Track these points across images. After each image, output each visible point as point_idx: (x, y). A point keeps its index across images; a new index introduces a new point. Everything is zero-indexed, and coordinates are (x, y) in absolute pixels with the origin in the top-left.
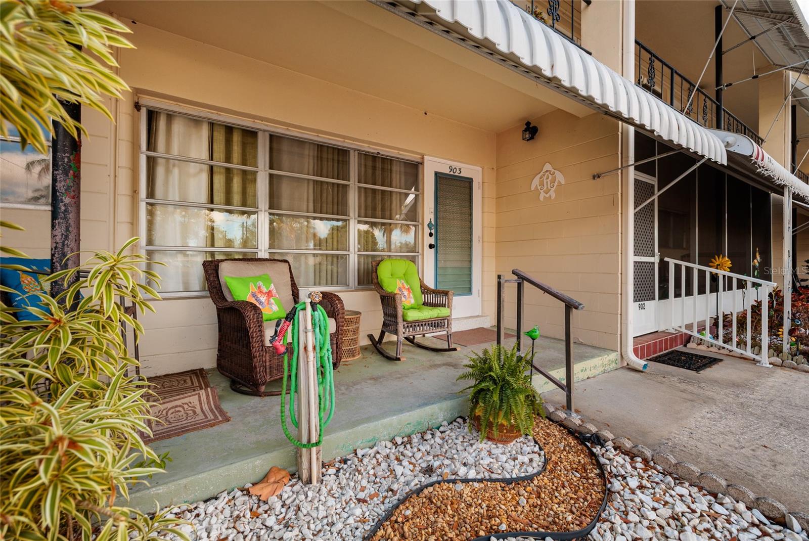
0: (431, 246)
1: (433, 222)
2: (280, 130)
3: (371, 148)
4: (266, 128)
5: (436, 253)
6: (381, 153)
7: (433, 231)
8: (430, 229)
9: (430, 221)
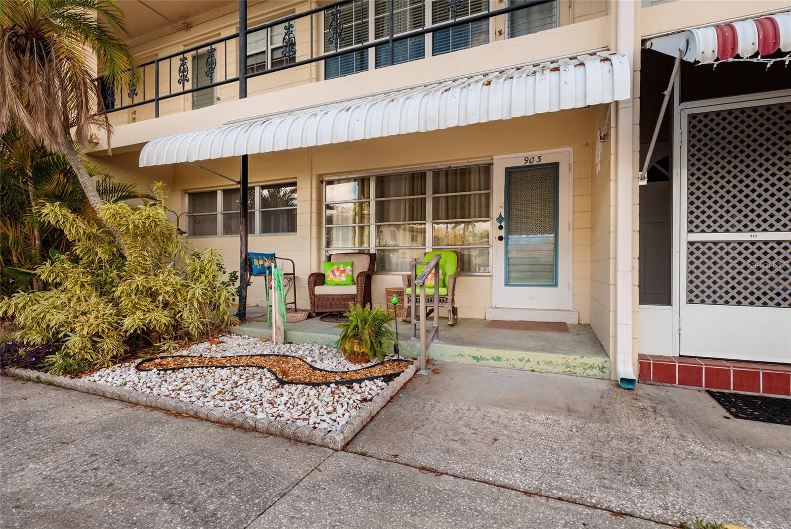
0: (501, 238)
1: (503, 216)
2: (382, 172)
3: (443, 165)
4: (373, 174)
5: (507, 244)
6: (452, 166)
7: (503, 224)
8: (500, 222)
9: (500, 215)
